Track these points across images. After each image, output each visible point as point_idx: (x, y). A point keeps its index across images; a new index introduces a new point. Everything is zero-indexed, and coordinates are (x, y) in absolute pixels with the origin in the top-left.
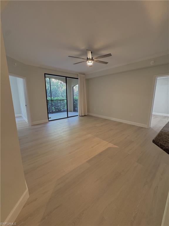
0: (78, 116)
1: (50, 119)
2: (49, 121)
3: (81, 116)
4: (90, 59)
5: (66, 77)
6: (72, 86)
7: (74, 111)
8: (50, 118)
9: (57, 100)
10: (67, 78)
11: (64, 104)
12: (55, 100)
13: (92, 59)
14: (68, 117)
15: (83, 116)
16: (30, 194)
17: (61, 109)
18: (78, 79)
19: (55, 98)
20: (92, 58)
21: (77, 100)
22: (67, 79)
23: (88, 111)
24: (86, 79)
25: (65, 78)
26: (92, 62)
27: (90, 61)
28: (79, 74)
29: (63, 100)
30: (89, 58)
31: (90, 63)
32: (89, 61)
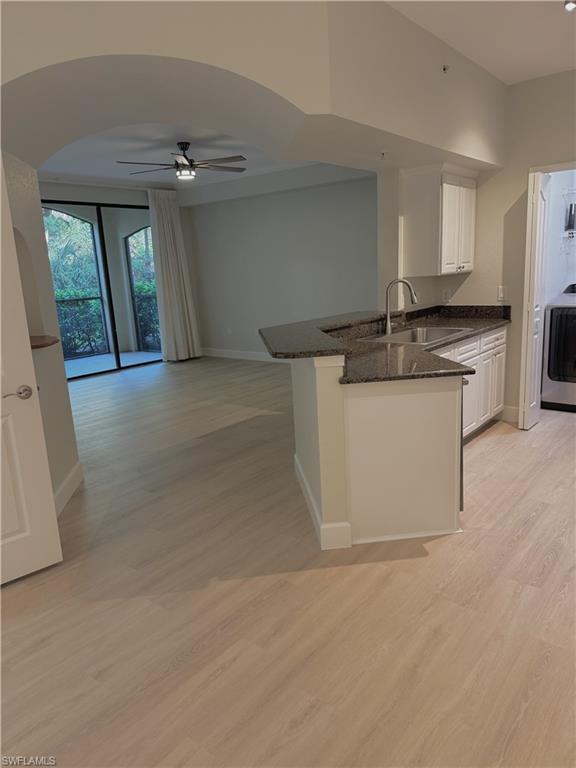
0: (161, 361)
3: (174, 362)
4: (184, 166)
5: (99, 206)
6: (123, 236)
7: (139, 350)
10: (102, 208)
11: (86, 319)
13: (191, 166)
14: (120, 368)
15: (182, 361)
17: (77, 347)
18: (147, 208)
20: (190, 162)
21: (150, 299)
22: (100, 212)
23: (205, 342)
24: (180, 208)
25: (95, 207)
28: (149, 191)
30: (179, 163)
31: (186, 176)
32: (184, 172)
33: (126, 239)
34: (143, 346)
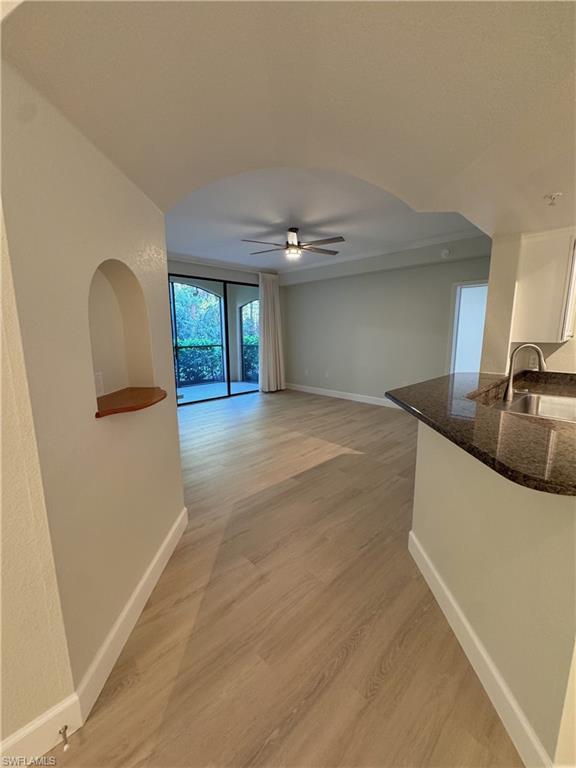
0: (258, 391)
1: (180, 401)
2: (179, 405)
3: (266, 393)
4: (293, 245)
5: (225, 282)
6: (239, 305)
7: (243, 380)
8: (182, 397)
9: (191, 347)
10: (228, 285)
11: (211, 359)
12: (185, 347)
13: (299, 246)
14: (230, 395)
15: (272, 392)
16: (189, 520)
17: (204, 376)
18: (258, 286)
19: (186, 342)
20: (299, 243)
21: (253, 348)
22: (229, 287)
23: (288, 380)
24: (280, 287)
25: (222, 284)
26: (300, 252)
27: (293, 251)
28: (260, 274)
29: (211, 346)
30: (290, 243)
31: (293, 255)
33: (241, 308)
34: (246, 378)
